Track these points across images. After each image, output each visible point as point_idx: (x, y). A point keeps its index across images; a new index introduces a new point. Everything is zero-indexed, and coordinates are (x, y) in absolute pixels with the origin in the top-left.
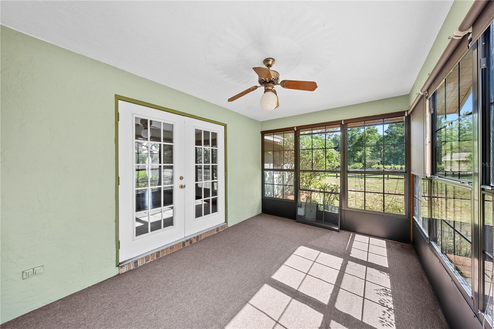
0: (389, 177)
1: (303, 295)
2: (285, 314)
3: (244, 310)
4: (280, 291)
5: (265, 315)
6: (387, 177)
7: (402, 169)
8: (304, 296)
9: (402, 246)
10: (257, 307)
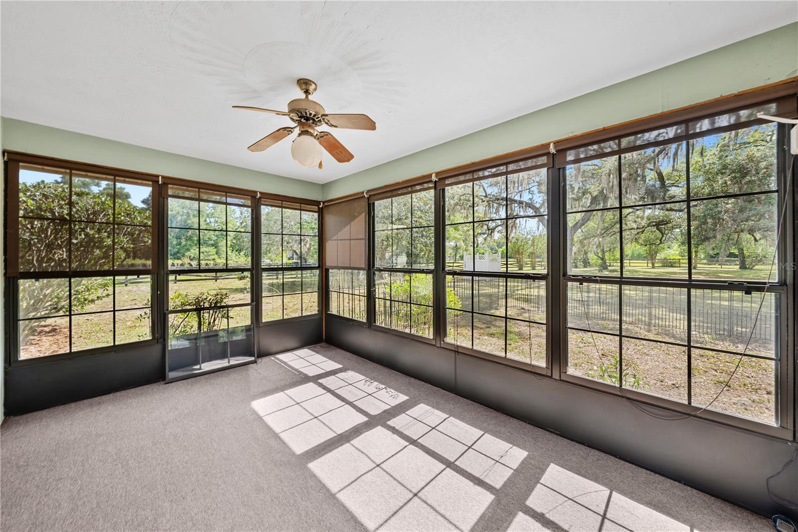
0: (177, 279)
1: (348, 432)
2: (370, 456)
3: (347, 502)
4: (330, 451)
5: (365, 476)
6: (174, 279)
7: (174, 266)
8: (350, 431)
9: (321, 346)
10: (346, 484)
